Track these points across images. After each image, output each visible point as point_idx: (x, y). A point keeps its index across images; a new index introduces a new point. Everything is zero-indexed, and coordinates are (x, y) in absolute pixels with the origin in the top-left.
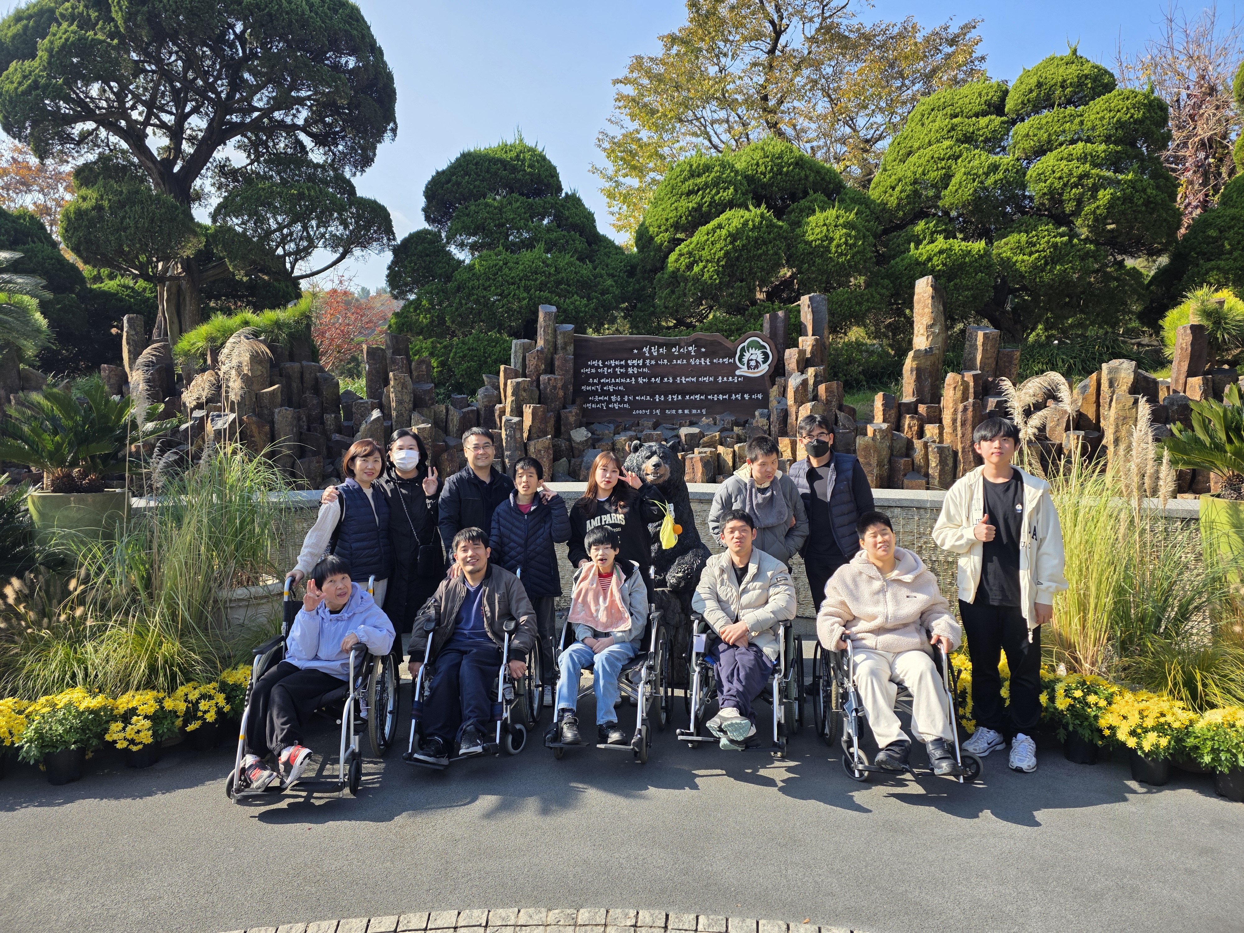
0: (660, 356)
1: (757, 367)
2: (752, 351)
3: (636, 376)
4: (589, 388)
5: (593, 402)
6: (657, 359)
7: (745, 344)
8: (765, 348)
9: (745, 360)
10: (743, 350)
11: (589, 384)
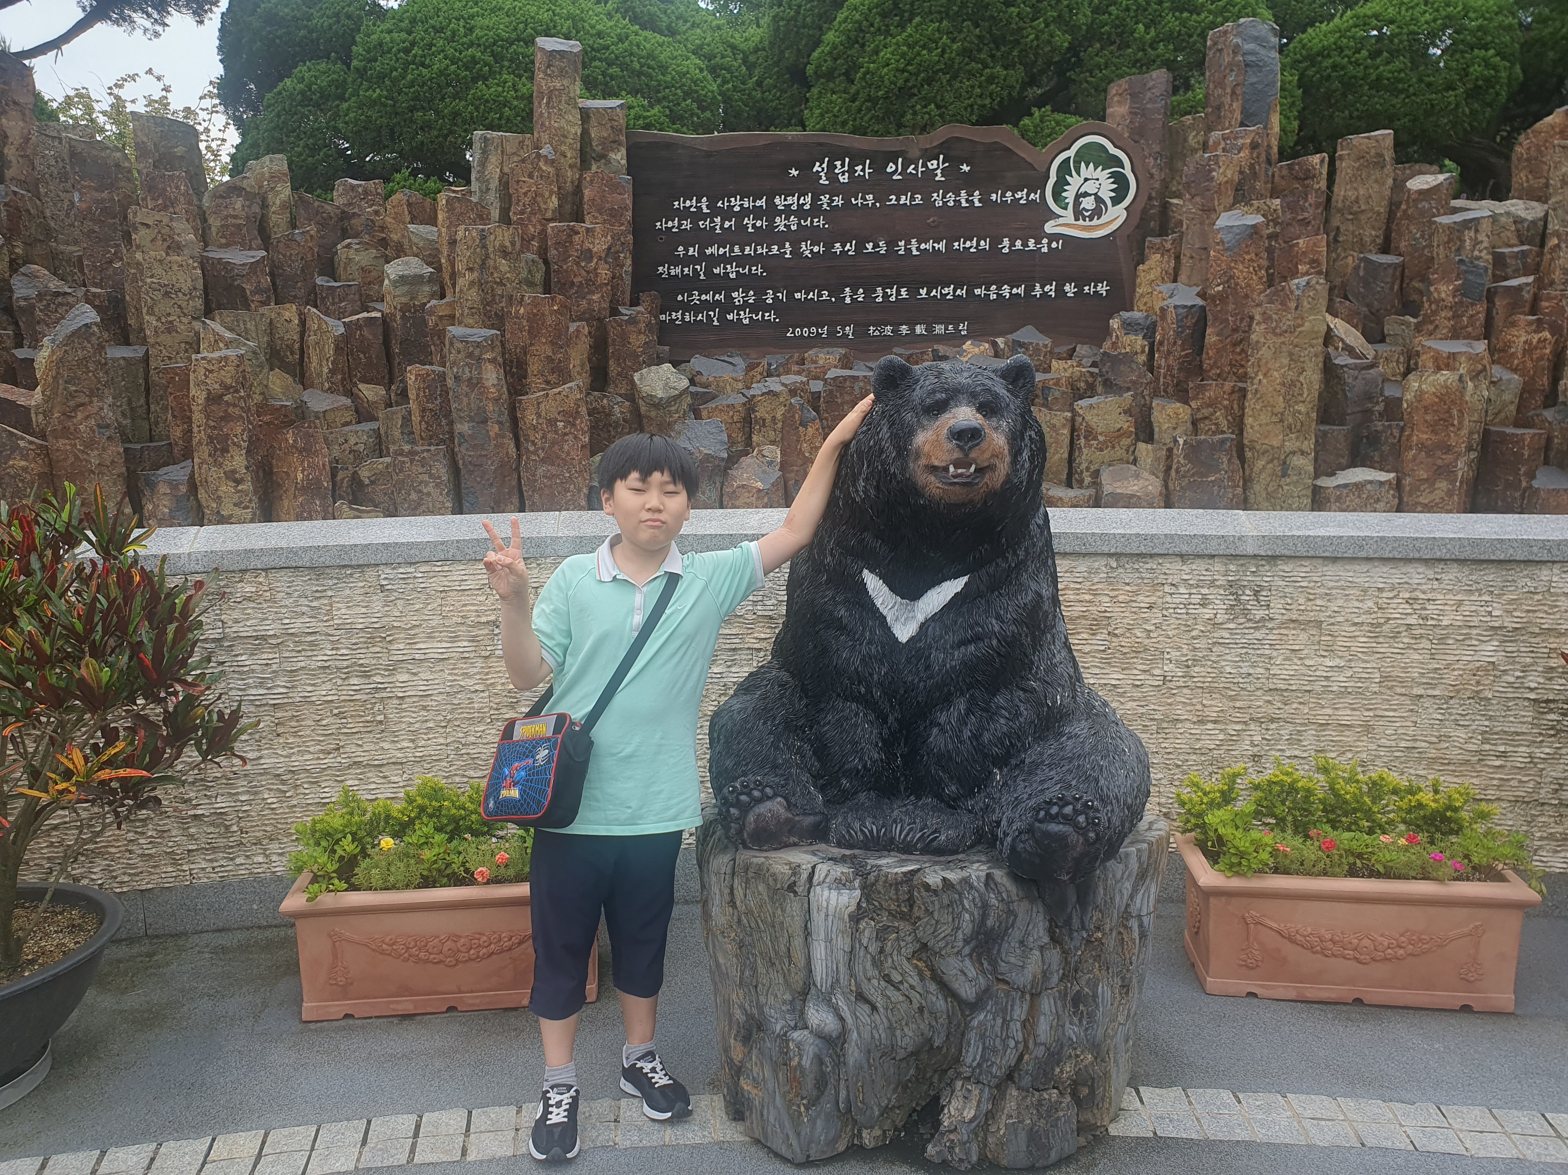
0: (857, 185)
1: (1097, 212)
2: (1087, 171)
3: (796, 237)
4: (676, 271)
5: (686, 307)
6: (848, 191)
7: (1071, 153)
8: (1120, 164)
9: (1069, 195)
10: (1064, 169)
11: (676, 261)
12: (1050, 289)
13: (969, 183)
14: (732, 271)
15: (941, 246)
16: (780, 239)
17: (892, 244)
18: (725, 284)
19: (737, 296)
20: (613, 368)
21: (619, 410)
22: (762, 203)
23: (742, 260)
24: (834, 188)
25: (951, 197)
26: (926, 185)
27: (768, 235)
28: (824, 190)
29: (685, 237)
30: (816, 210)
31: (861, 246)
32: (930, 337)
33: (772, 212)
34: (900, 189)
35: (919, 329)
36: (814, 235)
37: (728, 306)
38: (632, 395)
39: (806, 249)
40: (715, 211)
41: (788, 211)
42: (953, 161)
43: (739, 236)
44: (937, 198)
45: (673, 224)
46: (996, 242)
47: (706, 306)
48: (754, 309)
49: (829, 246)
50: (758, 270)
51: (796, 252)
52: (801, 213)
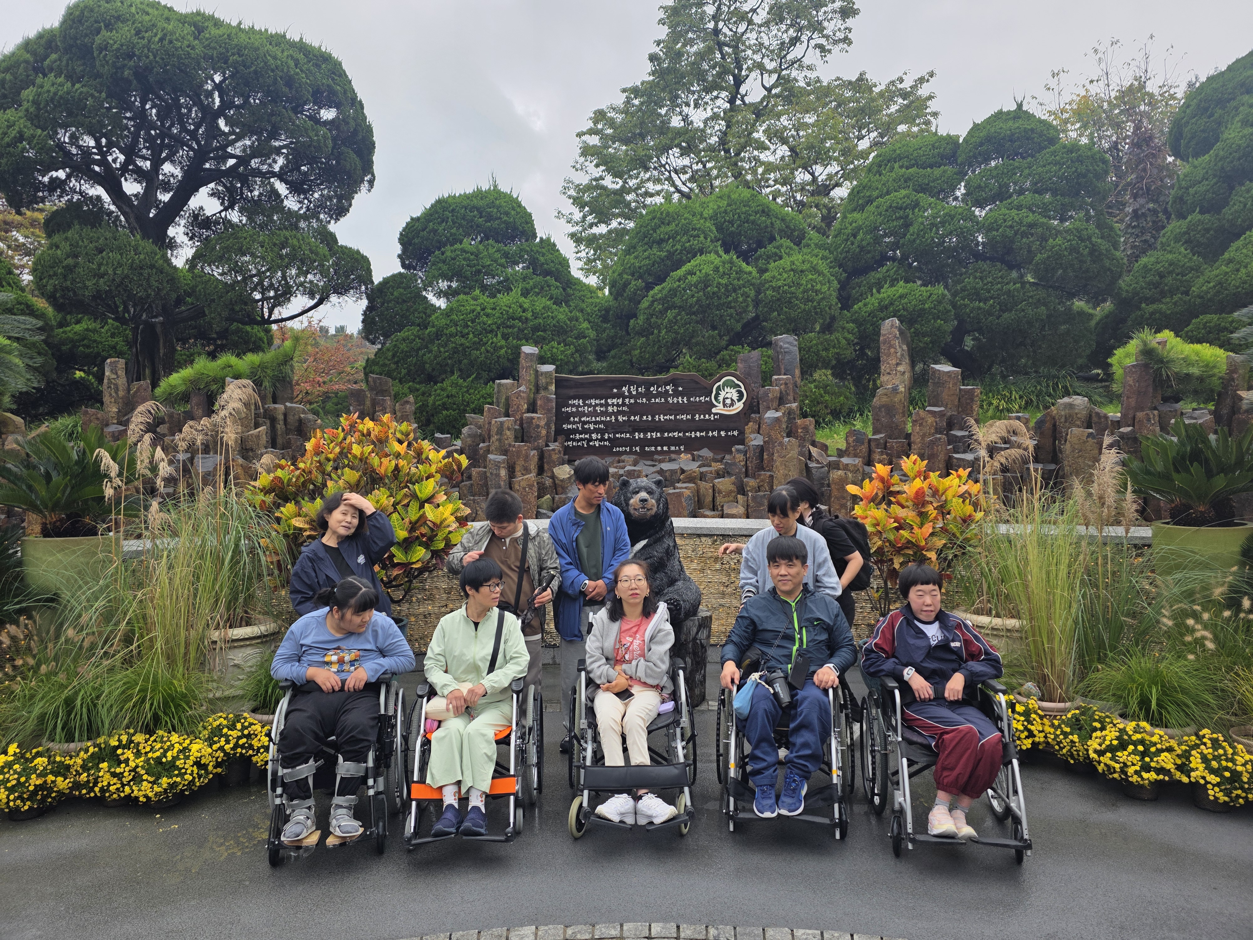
0: (639, 395)
1: (732, 405)
2: (727, 390)
3: (616, 414)
4: (570, 426)
5: (574, 440)
6: (635, 397)
7: (721, 383)
8: (739, 386)
9: (721, 398)
10: (719, 388)
11: (570, 423)
12: (715, 433)
13: (682, 394)
14: (592, 427)
15: (672, 417)
16: (610, 415)
17: (653, 417)
18: (589, 431)
19: (594, 436)
20: (546, 467)
21: (548, 482)
22: (603, 401)
23: (596, 423)
24: (631, 396)
25: (675, 400)
26: (666, 394)
27: (605, 414)
28: (627, 397)
29: (574, 415)
30: (624, 404)
31: (641, 417)
32: (669, 452)
33: (607, 405)
34: (655, 397)
35: (665, 448)
36: (623, 413)
37: (590, 440)
38: (553, 477)
39: (620, 418)
40: (585, 405)
41: (613, 405)
42: (676, 386)
43: (595, 414)
44: (670, 400)
45: (569, 409)
46: (693, 416)
47: (582, 440)
48: (600, 440)
49: (629, 417)
50: (602, 426)
51: (616, 419)
52: (618, 405)
